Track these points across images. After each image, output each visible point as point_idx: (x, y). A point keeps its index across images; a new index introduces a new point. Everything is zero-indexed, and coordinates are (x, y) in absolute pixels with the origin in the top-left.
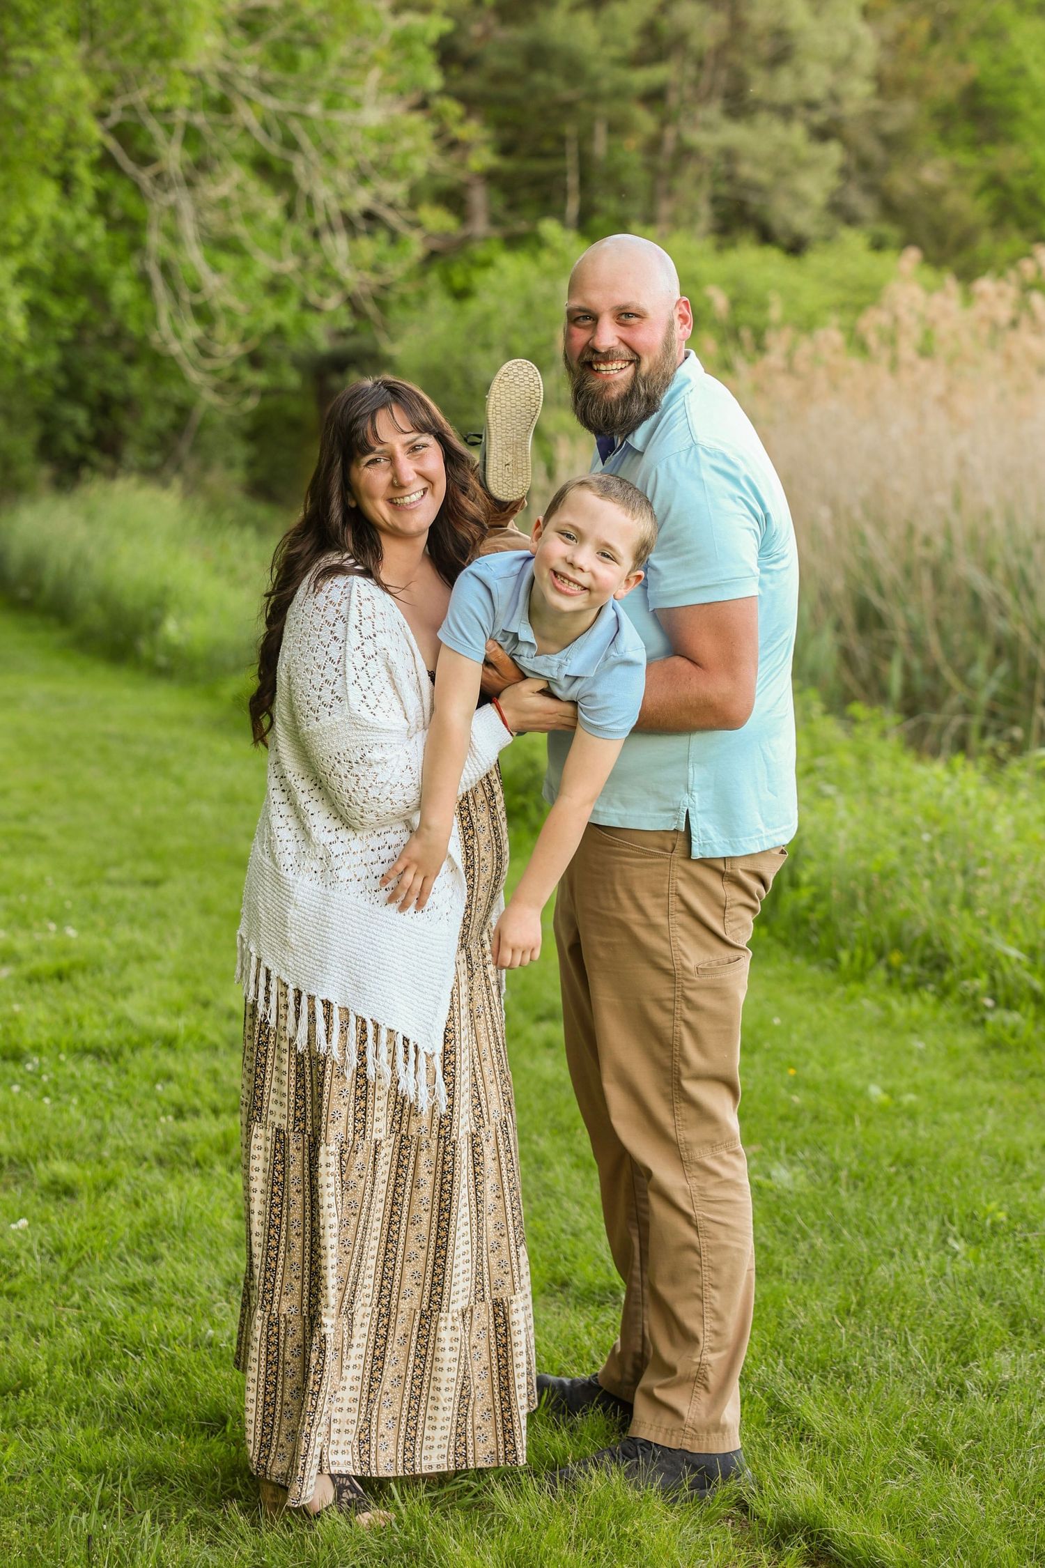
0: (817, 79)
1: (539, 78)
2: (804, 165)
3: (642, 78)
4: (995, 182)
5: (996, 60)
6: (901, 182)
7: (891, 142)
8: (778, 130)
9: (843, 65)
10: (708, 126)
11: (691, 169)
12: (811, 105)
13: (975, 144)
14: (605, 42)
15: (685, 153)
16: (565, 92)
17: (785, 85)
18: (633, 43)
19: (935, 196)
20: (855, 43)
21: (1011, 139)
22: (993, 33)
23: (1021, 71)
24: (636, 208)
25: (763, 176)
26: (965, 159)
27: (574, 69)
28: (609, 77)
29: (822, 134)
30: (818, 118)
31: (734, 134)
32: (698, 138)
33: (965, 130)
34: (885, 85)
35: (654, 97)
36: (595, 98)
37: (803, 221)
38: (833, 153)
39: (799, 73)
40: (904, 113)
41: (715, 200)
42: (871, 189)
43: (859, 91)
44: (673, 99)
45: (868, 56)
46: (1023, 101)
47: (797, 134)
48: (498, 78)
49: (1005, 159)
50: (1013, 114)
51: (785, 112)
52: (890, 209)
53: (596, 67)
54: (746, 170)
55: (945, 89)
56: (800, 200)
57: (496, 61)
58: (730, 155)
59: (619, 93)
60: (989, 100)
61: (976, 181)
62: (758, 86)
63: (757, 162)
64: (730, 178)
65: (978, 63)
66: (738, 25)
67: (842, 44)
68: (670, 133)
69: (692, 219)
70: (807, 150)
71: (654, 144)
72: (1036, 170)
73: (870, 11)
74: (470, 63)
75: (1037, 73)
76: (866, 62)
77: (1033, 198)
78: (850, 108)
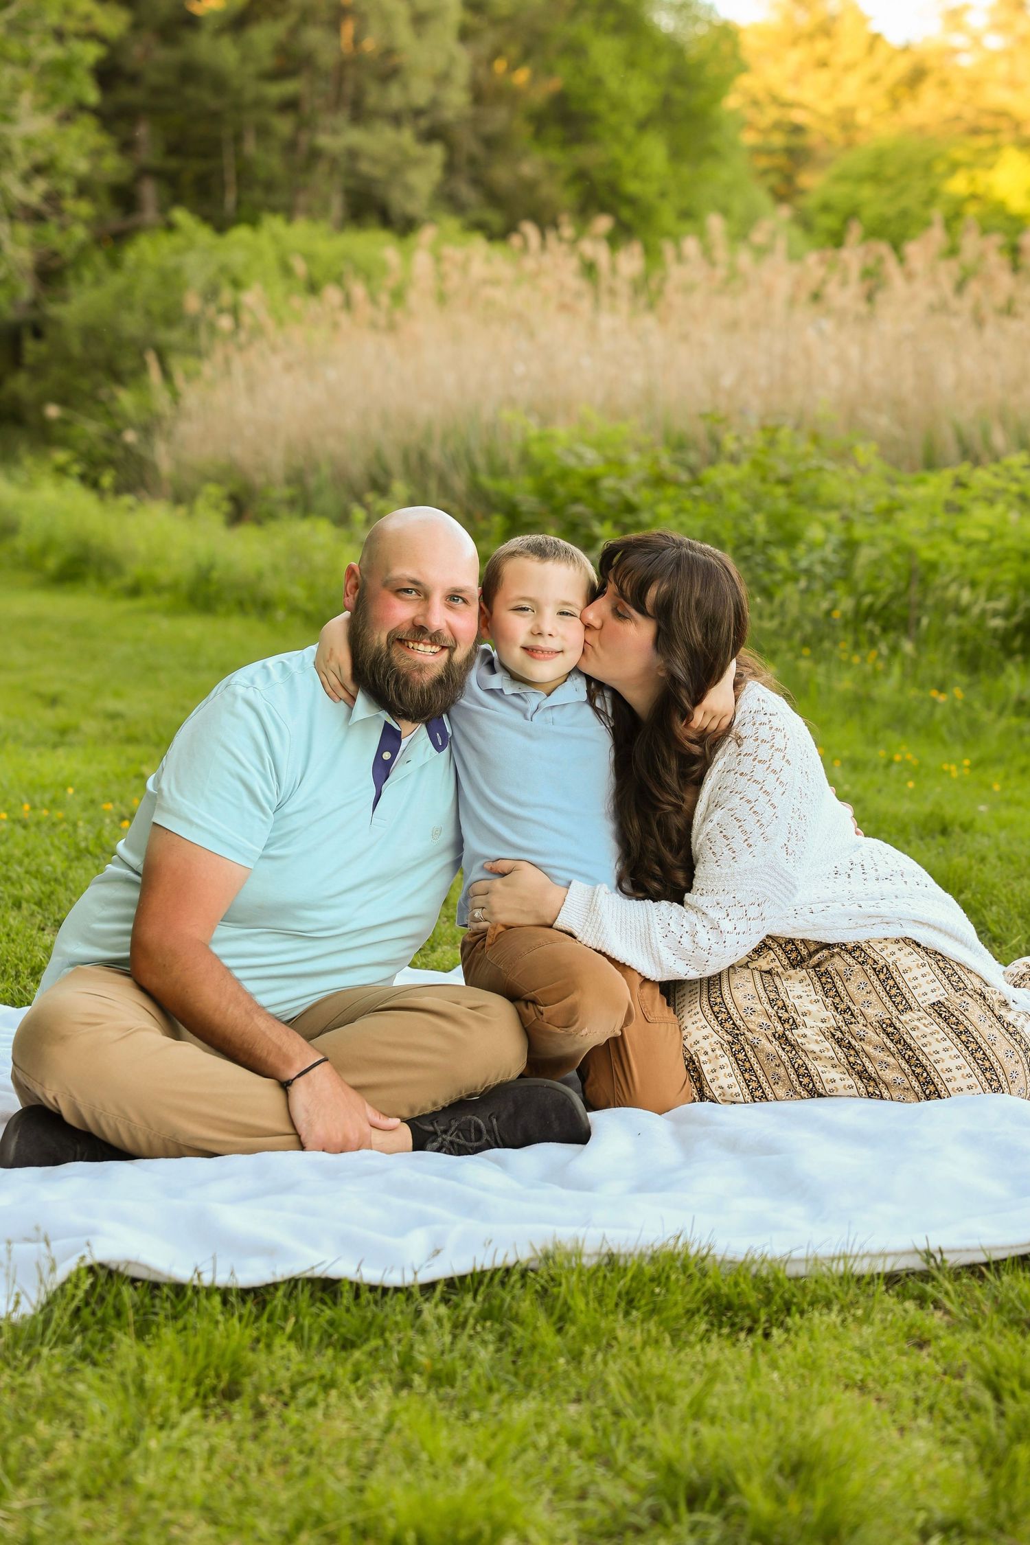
0: (420, 91)
1: (190, 92)
2: (417, 162)
3: (277, 91)
4: (580, 175)
5: (579, 72)
6: (501, 175)
7: (493, 143)
8: (390, 134)
9: (443, 79)
10: (335, 132)
11: (322, 168)
12: (418, 113)
13: (568, 142)
14: (244, 59)
15: (315, 154)
16: (212, 101)
17: (395, 97)
18: (268, 62)
19: (530, 186)
20: (452, 60)
21: (592, 140)
22: (576, 50)
23: (598, 82)
25: (377, 172)
26: (555, 155)
27: (219, 84)
28: (253, 90)
29: (432, 135)
30: (424, 123)
31: (355, 137)
32: (324, 141)
33: (554, 132)
34: (479, 95)
35: (290, 105)
36: (238, 107)
37: (416, 206)
38: (437, 152)
39: (405, 87)
40: (499, 118)
41: (348, 191)
42: (477, 182)
43: (457, 100)
44: (306, 107)
45: (462, 71)
46: (601, 106)
47: (406, 137)
48: (156, 91)
49: (587, 156)
50: (593, 118)
51: (396, 119)
52: (494, 198)
53: (236, 82)
54: (365, 167)
55: (537, 99)
56: (409, 190)
57: (153, 77)
58: (353, 154)
59: (259, 103)
60: (575, 107)
61: (564, 174)
62: (373, 97)
63: (375, 160)
64: (353, 173)
65: (564, 76)
67: (440, 63)
68: (304, 139)
69: (326, 209)
70: (416, 150)
71: (291, 146)
72: (615, 164)
73: (465, 35)
74: (134, 79)
75: (613, 84)
76: (461, 75)
77: (613, 188)
78: (449, 115)
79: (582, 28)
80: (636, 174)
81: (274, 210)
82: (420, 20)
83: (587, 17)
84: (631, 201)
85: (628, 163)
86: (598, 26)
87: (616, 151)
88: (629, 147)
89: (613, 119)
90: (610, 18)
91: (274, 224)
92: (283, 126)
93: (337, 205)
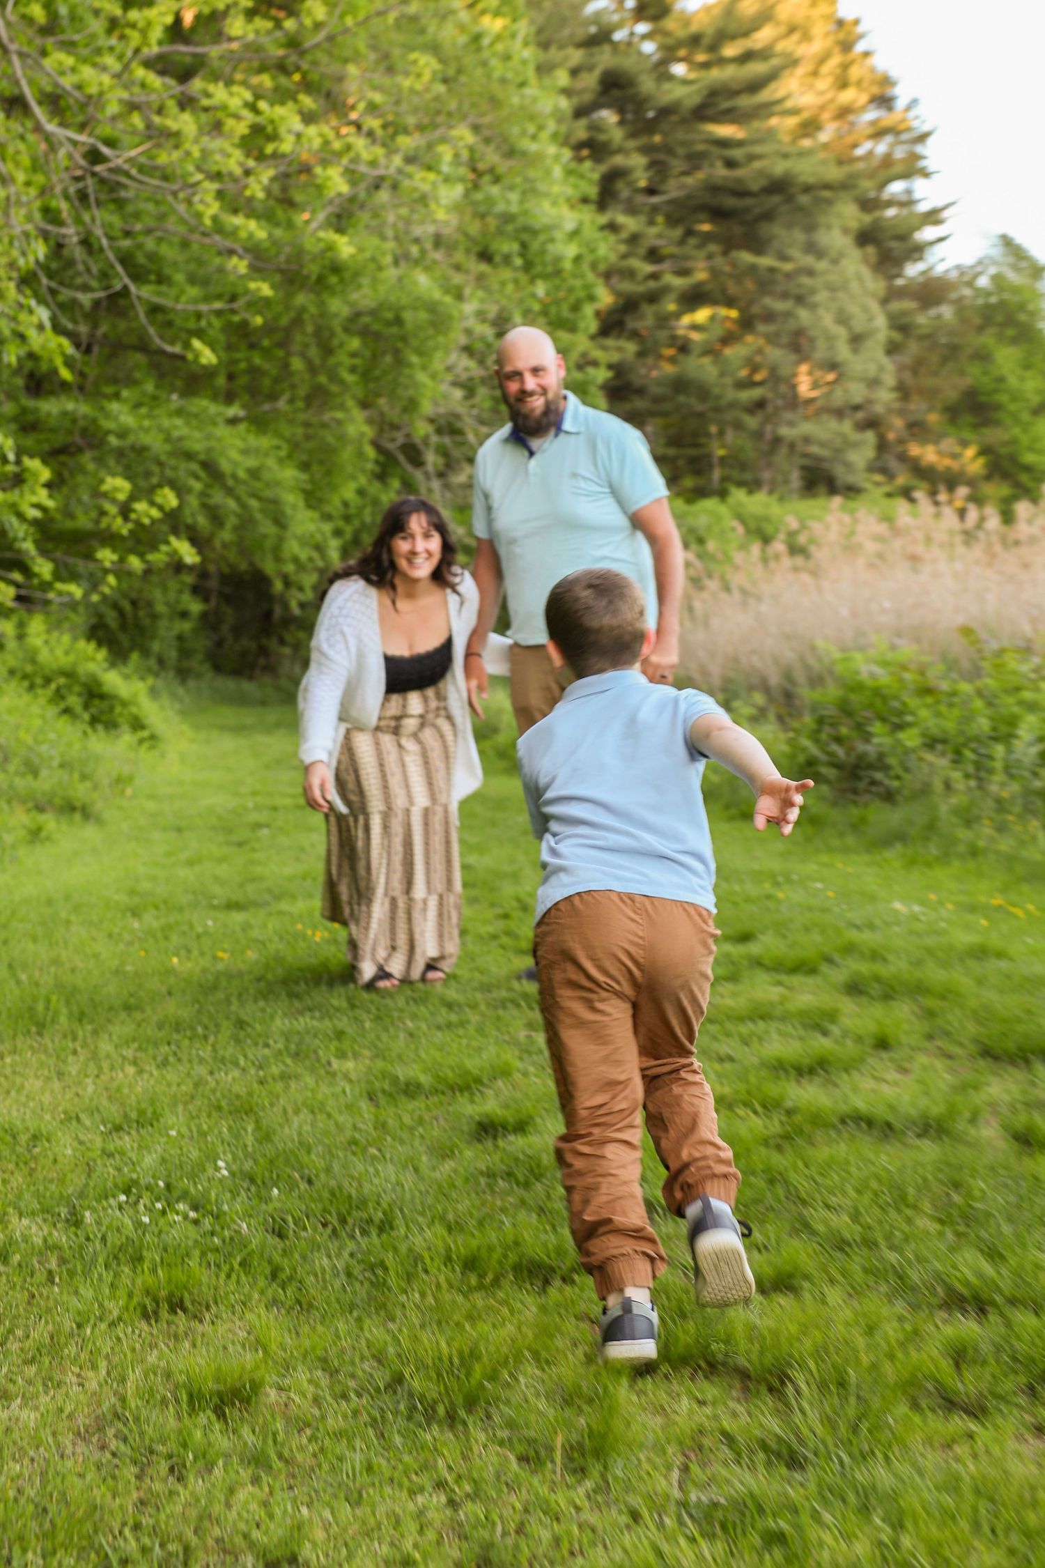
0: (857, 392)
1: (682, 399)
2: (855, 445)
3: (748, 396)
4: (990, 449)
5: (986, 373)
8: (833, 424)
9: (874, 383)
10: (791, 424)
11: (783, 451)
12: (856, 408)
13: (976, 427)
14: (722, 374)
15: (777, 441)
16: (700, 407)
20: (881, 369)
21: (997, 423)
22: (983, 357)
23: (1001, 379)
24: (747, 476)
25: (824, 453)
26: (968, 434)
27: (703, 392)
28: (731, 394)
29: (872, 424)
30: (860, 415)
31: (810, 427)
32: (784, 431)
33: (968, 418)
34: (903, 392)
35: (758, 406)
36: (718, 410)
37: (854, 477)
38: (870, 437)
39: (849, 387)
41: (803, 468)
43: (885, 397)
44: (770, 407)
45: (890, 376)
46: (1003, 398)
47: (847, 427)
48: (658, 400)
49: (993, 435)
50: (998, 407)
52: (918, 471)
53: (716, 391)
54: (814, 449)
55: (951, 393)
56: (849, 466)
57: (655, 390)
58: (807, 440)
59: (733, 405)
60: (983, 399)
61: (977, 449)
63: (823, 445)
64: (807, 455)
65: (974, 375)
67: (873, 370)
68: (769, 428)
69: (786, 482)
70: (855, 436)
71: (758, 435)
72: (1014, 441)
73: (892, 349)
74: (641, 392)
75: (1013, 381)
76: (890, 379)
77: (1013, 459)
78: (879, 409)
79: (987, 339)
80: (1031, 449)
81: (740, 484)
82: (856, 340)
83: (992, 330)
84: (1028, 469)
85: (1025, 440)
86: (1000, 337)
87: (1016, 431)
88: (1026, 427)
89: (1013, 407)
90: (1010, 332)
91: (739, 495)
92: (752, 422)
93: (795, 478)
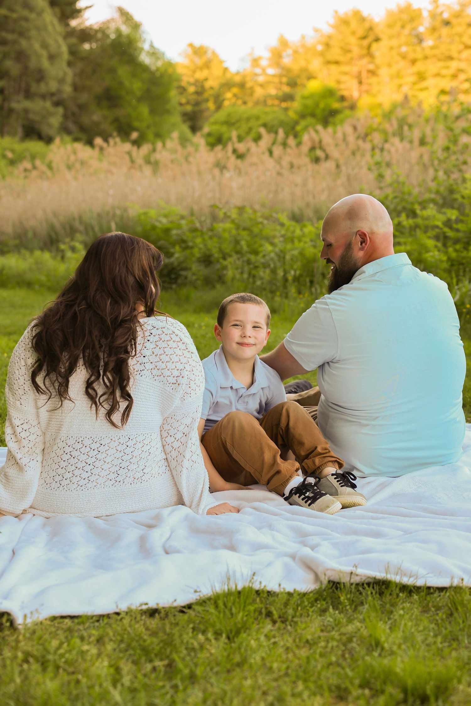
0: (53, 86)
2: (52, 114)
4: (116, 120)
5: (113, 80)
6: (85, 120)
7: (82, 107)
8: (41, 103)
9: (62, 81)
10: (18, 102)
11: (14, 116)
12: (52, 95)
13: (110, 107)
15: (11, 111)
17: (43, 88)
19: (97, 124)
20: (65, 74)
21: (121, 106)
22: (113, 71)
23: (121, 83)
25: (37, 118)
26: (106, 112)
29: (57, 104)
30: (55, 99)
31: (27, 104)
32: (14, 105)
33: (105, 103)
34: (76, 88)
35: (1, 91)
37: (51, 132)
38: (60, 110)
39: (47, 84)
40: (84, 97)
41: (24, 125)
42: (76, 123)
43: (68, 89)
44: (6, 92)
45: (69, 78)
46: (123, 93)
47: (48, 104)
49: (119, 112)
50: (120, 97)
51: (43, 97)
52: (83, 129)
54: (31, 116)
55: (98, 89)
56: (50, 125)
58: (26, 111)
60: (113, 93)
61: (110, 120)
62: (34, 88)
63: (35, 113)
64: (26, 118)
65: (108, 81)
66: (26, 68)
67: (61, 74)
68: (6, 105)
69: (15, 132)
70: (52, 109)
71: (1, 108)
72: (129, 116)
73: (70, 64)
75: (127, 84)
76: (70, 80)
77: (130, 125)
78: (64, 96)
79: (115, 62)
80: (139, 120)
82: (52, 58)
83: (117, 57)
84: (137, 130)
85: (134, 115)
86: (121, 61)
87: (130, 110)
88: (134, 108)
89: (128, 97)
90: (125, 59)
93: (20, 131)
